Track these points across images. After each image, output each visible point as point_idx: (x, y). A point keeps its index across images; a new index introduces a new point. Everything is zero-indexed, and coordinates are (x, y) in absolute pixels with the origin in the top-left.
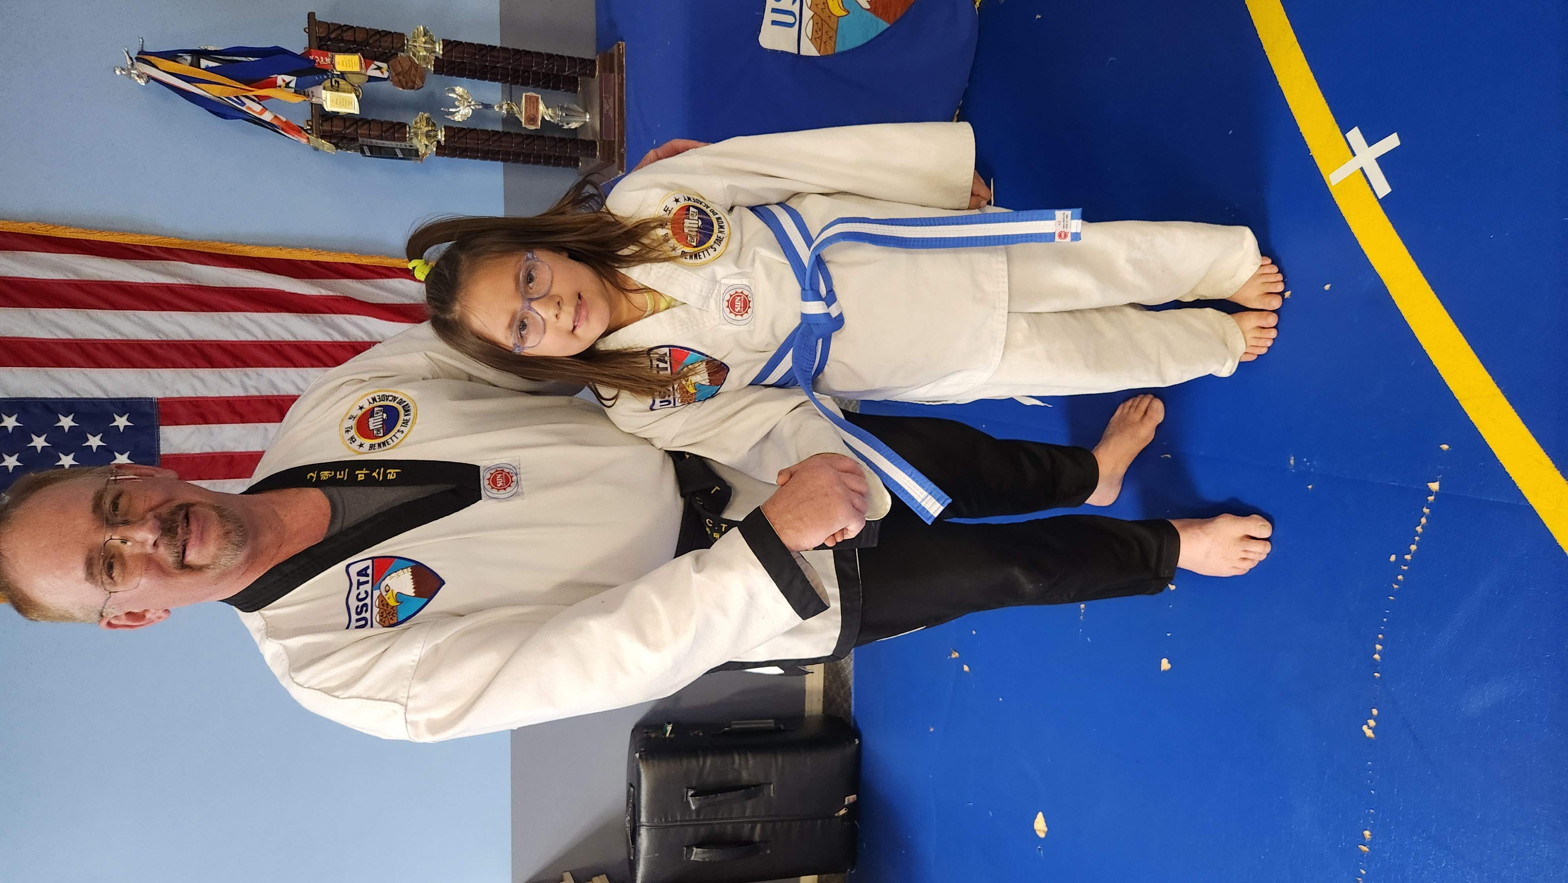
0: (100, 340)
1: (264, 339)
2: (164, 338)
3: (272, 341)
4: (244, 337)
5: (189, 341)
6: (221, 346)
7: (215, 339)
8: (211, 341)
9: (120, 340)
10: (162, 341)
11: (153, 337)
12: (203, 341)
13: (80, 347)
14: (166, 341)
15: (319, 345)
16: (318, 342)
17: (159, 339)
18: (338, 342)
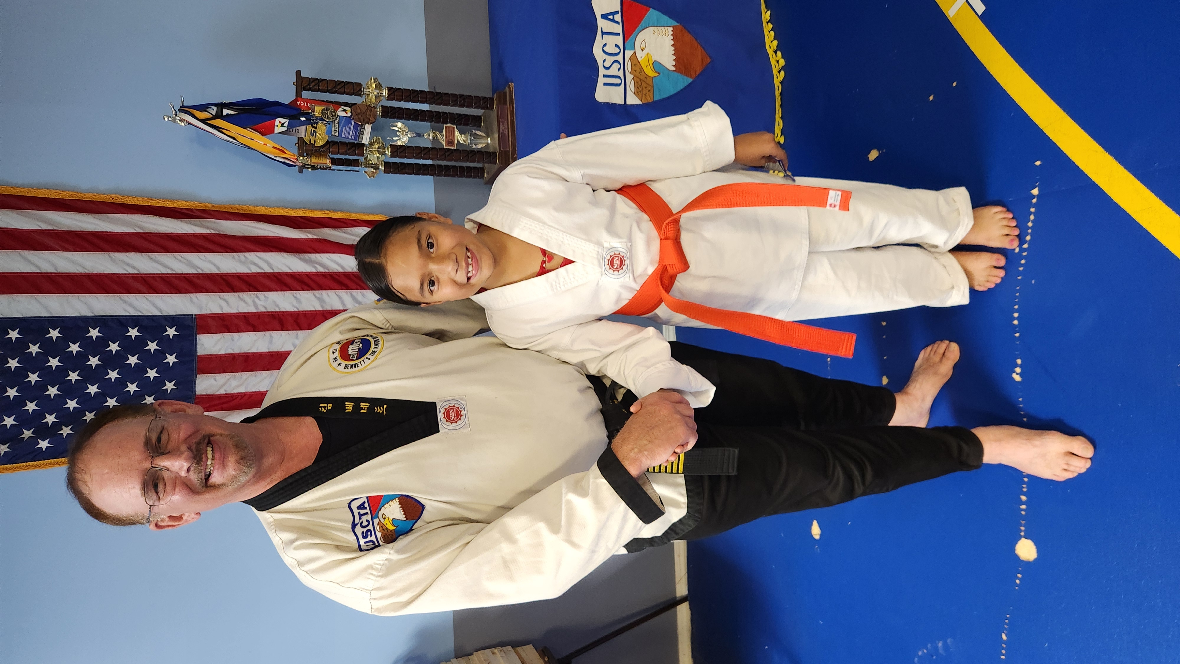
0: (157, 274)
1: (269, 271)
2: (201, 272)
3: (275, 273)
4: (255, 270)
5: (217, 274)
6: (239, 277)
7: (235, 272)
8: (233, 273)
9: (171, 274)
10: (199, 274)
11: (193, 271)
12: (227, 273)
13: (145, 281)
14: (201, 274)
15: (307, 275)
16: (307, 272)
17: (197, 273)
18: (320, 272)
